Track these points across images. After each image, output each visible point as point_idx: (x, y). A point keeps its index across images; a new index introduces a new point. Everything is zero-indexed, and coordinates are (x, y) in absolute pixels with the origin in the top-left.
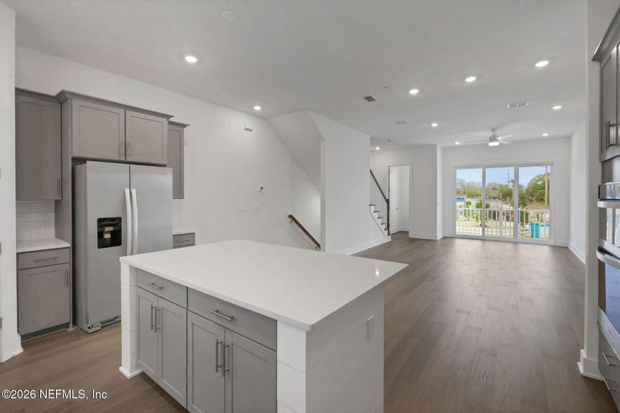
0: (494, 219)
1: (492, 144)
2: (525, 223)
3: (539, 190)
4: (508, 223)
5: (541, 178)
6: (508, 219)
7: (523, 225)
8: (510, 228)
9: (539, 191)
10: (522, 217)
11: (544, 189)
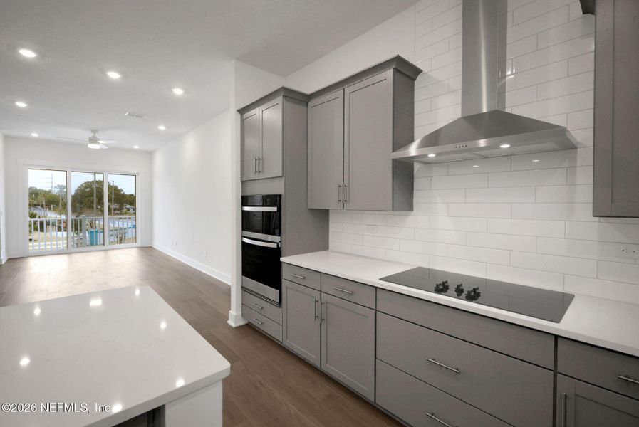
0: (42, 230)
1: (91, 146)
2: (79, 231)
3: (87, 197)
4: (60, 234)
5: (88, 185)
6: (59, 229)
7: (77, 234)
8: (62, 239)
9: (87, 199)
10: (76, 226)
11: (92, 195)
